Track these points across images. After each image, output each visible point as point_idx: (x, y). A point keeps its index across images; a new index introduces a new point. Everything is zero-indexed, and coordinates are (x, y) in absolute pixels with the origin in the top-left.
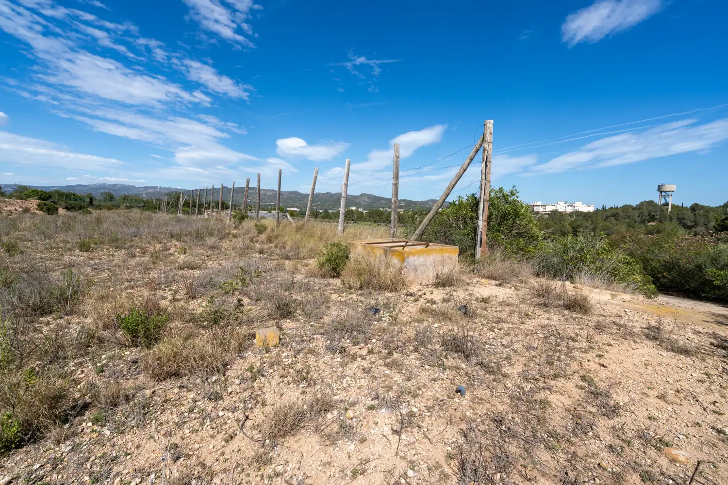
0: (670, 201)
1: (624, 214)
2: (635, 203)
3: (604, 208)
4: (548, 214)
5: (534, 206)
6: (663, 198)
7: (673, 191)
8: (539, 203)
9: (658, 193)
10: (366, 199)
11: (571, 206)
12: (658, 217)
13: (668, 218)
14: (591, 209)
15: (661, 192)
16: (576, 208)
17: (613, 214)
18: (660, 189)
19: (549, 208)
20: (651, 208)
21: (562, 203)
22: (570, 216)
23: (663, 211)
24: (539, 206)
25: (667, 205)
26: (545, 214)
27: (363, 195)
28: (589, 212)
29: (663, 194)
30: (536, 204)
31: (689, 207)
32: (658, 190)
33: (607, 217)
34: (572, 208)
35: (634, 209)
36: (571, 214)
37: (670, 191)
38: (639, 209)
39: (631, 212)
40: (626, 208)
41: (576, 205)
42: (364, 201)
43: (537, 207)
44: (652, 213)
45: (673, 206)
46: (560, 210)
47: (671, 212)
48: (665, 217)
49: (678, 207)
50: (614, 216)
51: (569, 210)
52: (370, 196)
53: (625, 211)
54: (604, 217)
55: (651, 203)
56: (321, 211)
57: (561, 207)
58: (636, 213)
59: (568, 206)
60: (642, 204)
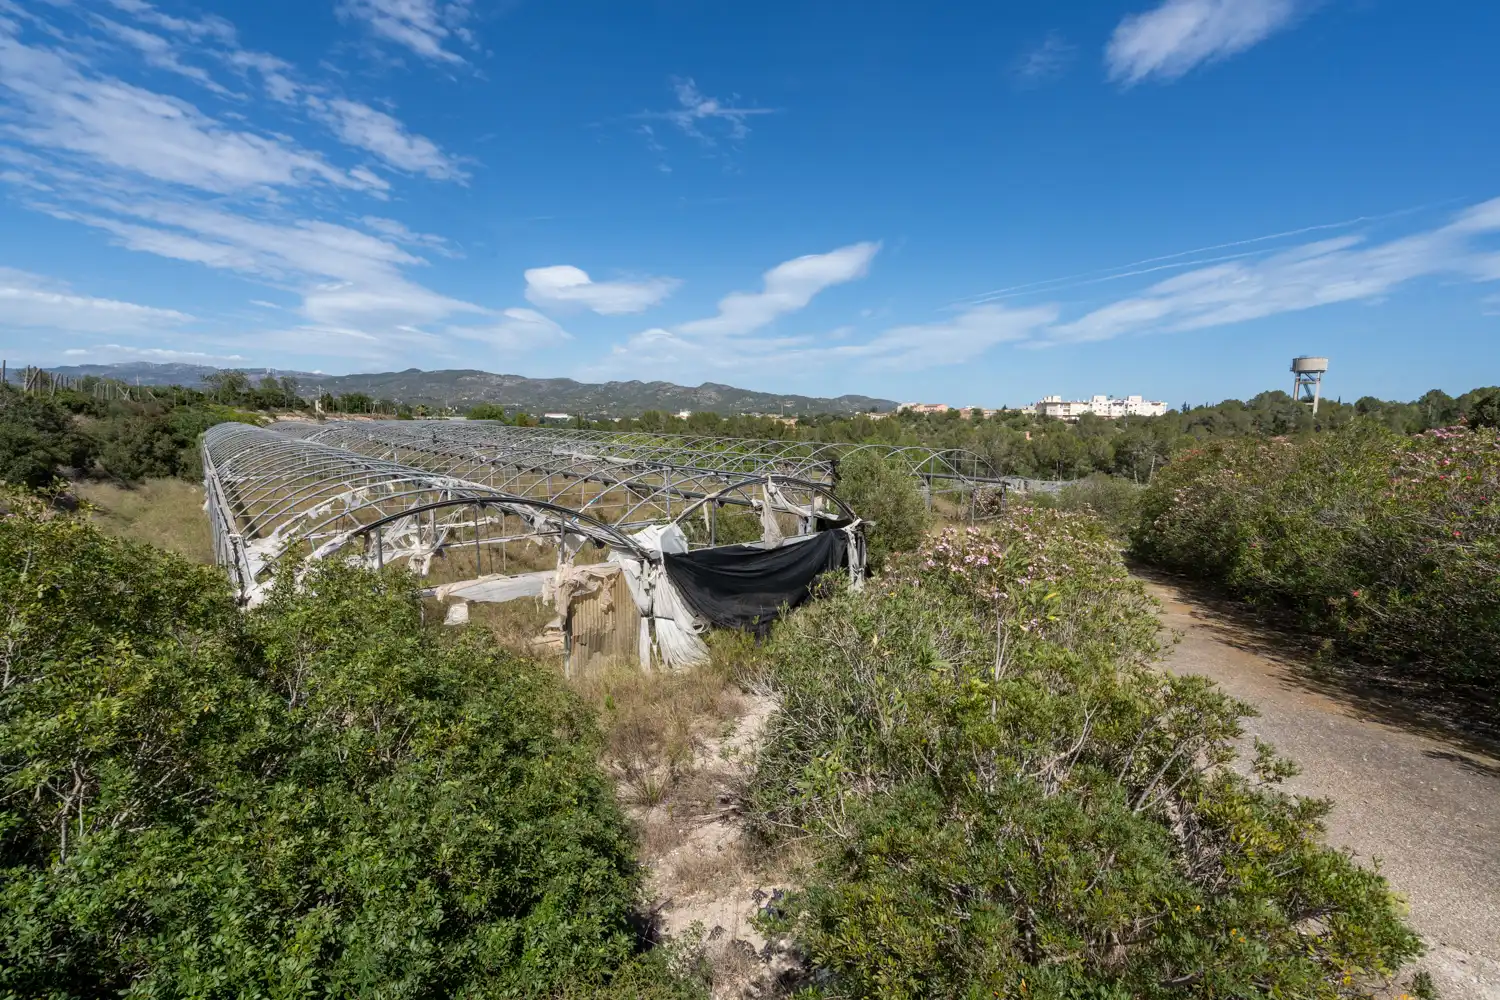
0: (1317, 392)
1: (1225, 420)
2: (1246, 396)
3: (1185, 408)
4: (1075, 422)
5: (1046, 404)
6: (1302, 386)
7: (1322, 371)
8: (1056, 399)
9: (1293, 375)
10: (713, 395)
11: (1121, 405)
12: (1293, 425)
13: (1313, 426)
14: (1160, 411)
15: (1300, 373)
16: (1129, 409)
17: (1203, 420)
18: (1296, 367)
19: (1077, 409)
20: (1280, 407)
21: (1102, 399)
22: (1118, 425)
23: (1302, 413)
24: (1056, 404)
25: (1311, 400)
26: (1070, 422)
27: (706, 386)
28: (1154, 417)
29: (1303, 376)
30: (1049, 400)
31: (1353, 403)
32: (1293, 369)
33: (1189, 427)
34: (1122, 408)
35: (1244, 408)
36: (1119, 422)
37: (1316, 372)
38: (1254, 408)
39: (1238, 416)
40: (1229, 406)
41: (1130, 402)
42: (710, 398)
43: (1053, 408)
44: (1280, 416)
45: (1322, 402)
46: (1098, 414)
47: (1316, 415)
48: (1307, 425)
49: (1331, 404)
50: (1205, 424)
51: (1117, 412)
52: (719, 389)
53: (1226, 412)
54: (1185, 427)
55: (1278, 396)
56: (617, 420)
57: (1101, 407)
58: (1249, 417)
59: (1115, 404)
60: (1260, 397)
